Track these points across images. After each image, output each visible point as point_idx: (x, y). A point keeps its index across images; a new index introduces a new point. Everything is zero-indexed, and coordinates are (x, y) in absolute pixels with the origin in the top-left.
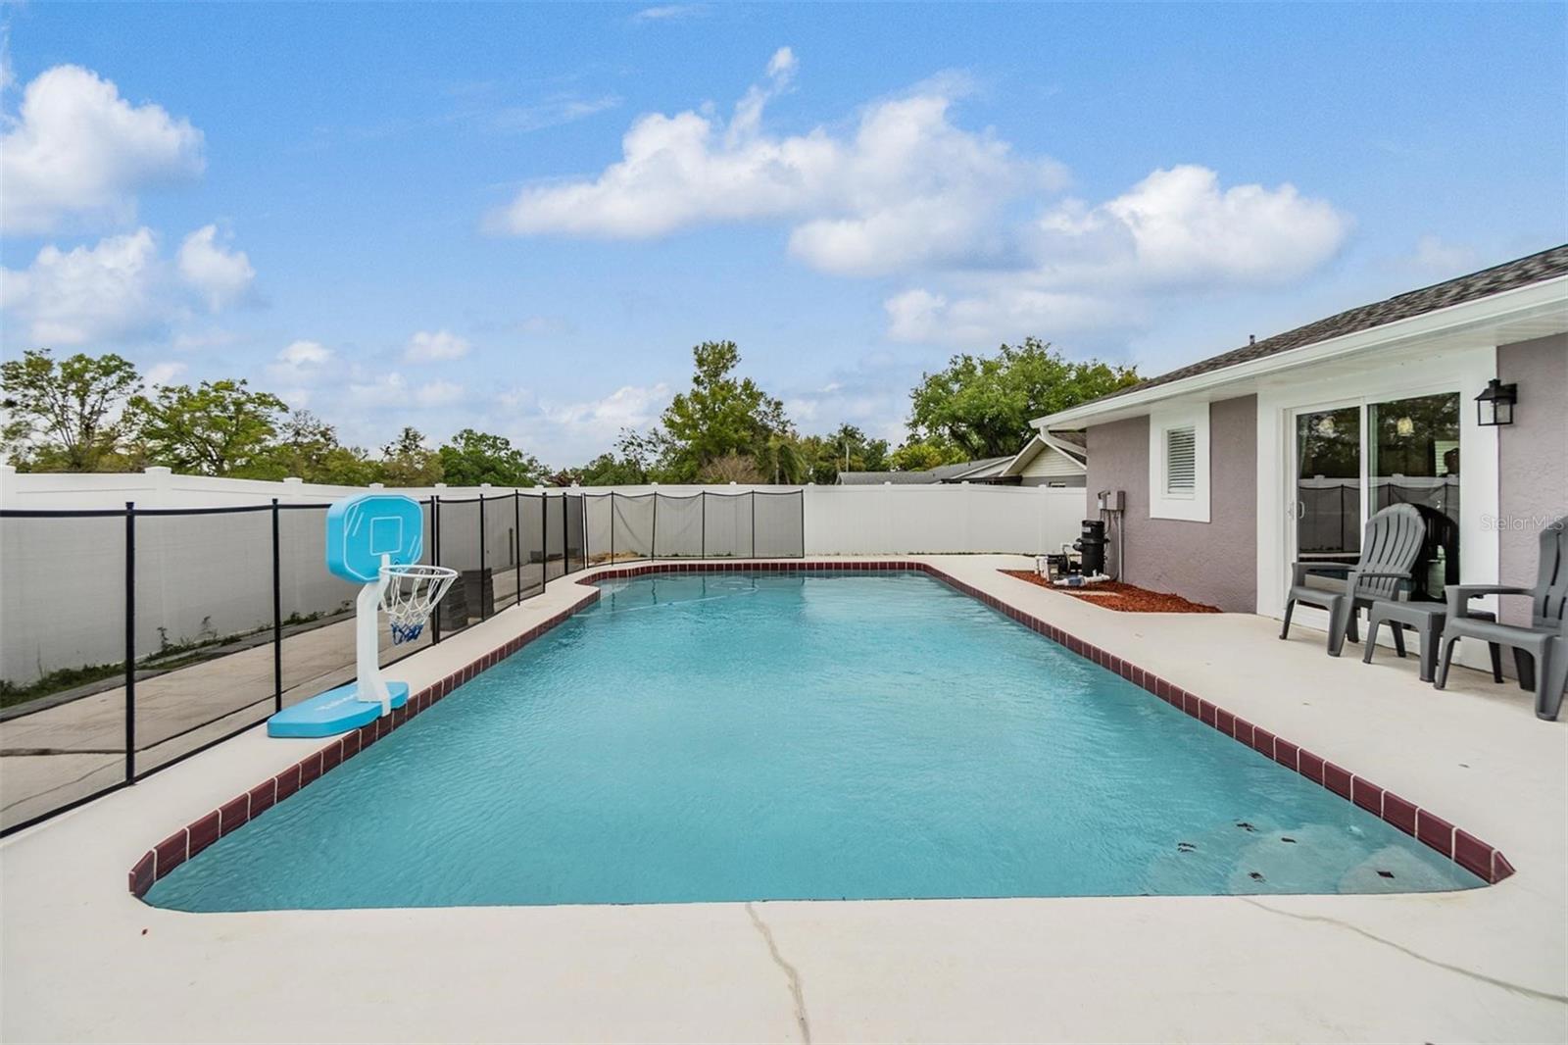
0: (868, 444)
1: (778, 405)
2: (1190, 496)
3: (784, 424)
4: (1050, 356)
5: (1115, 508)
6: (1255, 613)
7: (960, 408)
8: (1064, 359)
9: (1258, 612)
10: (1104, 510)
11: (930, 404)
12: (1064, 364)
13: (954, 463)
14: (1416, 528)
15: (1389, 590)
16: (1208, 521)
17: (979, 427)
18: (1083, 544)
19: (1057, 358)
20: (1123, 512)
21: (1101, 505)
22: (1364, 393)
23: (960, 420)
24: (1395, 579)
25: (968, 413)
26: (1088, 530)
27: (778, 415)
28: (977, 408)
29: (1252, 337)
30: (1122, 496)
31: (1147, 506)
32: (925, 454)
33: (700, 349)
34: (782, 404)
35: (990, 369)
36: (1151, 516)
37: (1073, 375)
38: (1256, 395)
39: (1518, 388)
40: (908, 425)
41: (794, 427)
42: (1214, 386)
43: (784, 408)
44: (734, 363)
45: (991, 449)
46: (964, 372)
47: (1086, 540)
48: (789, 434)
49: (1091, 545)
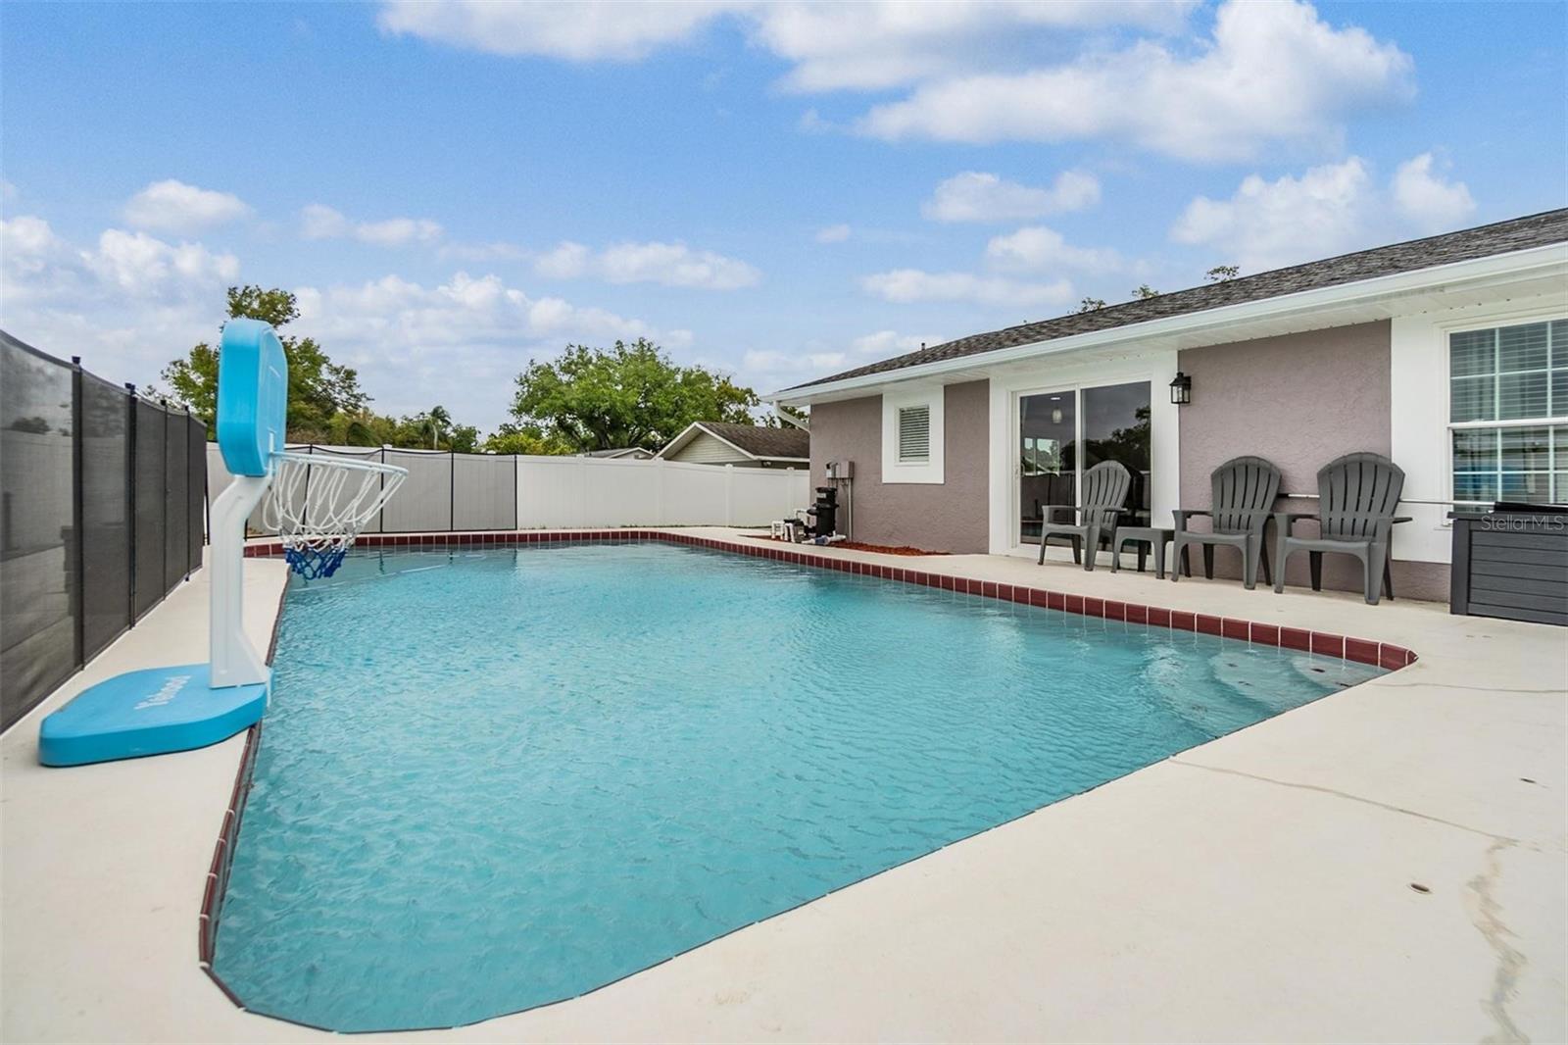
0: (455, 431)
1: (350, 375)
2: (926, 463)
3: (358, 398)
4: (660, 359)
5: (847, 476)
6: (988, 553)
7: (572, 399)
8: (672, 363)
9: (990, 552)
10: (833, 479)
11: (538, 395)
12: (672, 367)
13: (555, 454)
14: (1123, 477)
15: (1109, 522)
16: (942, 482)
17: (590, 421)
18: (818, 508)
19: (666, 361)
20: (852, 479)
21: (829, 474)
22: (1078, 381)
23: (571, 410)
24: (1114, 513)
25: (581, 402)
26: (824, 495)
27: (350, 387)
28: (590, 400)
29: (923, 344)
30: (852, 465)
31: (879, 472)
32: (525, 445)
33: (240, 292)
34: (355, 374)
35: (604, 364)
36: (884, 481)
37: (679, 378)
38: (988, 380)
39: (1192, 380)
40: (512, 411)
41: (368, 404)
42: (948, 372)
43: (358, 379)
44: (288, 317)
45: (601, 442)
46: (577, 364)
47: (822, 505)
48: (361, 411)
49: (828, 509)
